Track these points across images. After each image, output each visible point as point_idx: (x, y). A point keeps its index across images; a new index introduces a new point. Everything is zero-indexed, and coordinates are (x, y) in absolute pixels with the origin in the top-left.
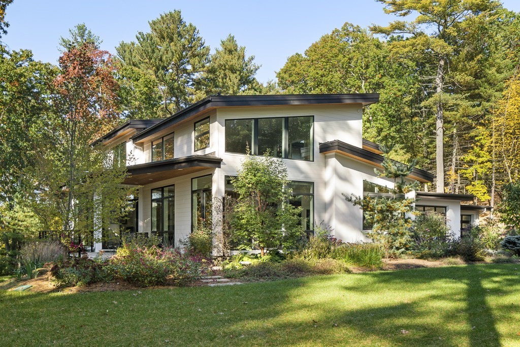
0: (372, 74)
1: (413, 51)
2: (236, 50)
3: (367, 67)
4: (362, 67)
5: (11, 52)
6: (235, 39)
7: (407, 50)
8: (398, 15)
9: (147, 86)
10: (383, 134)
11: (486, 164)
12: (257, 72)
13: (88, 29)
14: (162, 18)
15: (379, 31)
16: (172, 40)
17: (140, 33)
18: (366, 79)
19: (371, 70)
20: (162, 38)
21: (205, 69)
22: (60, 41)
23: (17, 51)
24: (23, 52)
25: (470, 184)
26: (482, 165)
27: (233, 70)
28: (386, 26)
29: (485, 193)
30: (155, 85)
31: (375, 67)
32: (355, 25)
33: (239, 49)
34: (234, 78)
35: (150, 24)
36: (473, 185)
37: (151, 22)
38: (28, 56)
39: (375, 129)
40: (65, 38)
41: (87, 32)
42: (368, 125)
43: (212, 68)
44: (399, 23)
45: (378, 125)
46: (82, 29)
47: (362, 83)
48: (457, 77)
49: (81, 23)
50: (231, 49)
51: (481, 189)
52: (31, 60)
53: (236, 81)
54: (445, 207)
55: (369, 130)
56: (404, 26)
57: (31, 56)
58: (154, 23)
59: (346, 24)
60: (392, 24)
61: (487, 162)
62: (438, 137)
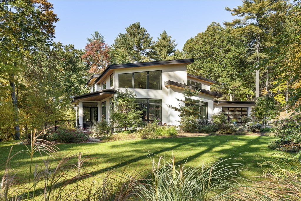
0: (225, 45)
1: (243, 33)
2: (166, 38)
3: (223, 41)
4: (220, 42)
5: (65, 46)
6: (166, 33)
7: (239, 33)
8: (238, 16)
9: (122, 57)
10: (230, 73)
11: (284, 86)
12: (176, 47)
13: (100, 34)
14: (131, 26)
15: (228, 25)
16: (135, 36)
17: (120, 34)
18: (222, 48)
19: (225, 43)
20: (131, 35)
21: (150, 47)
22: (87, 40)
23: (67, 45)
24: (70, 45)
25: (276, 96)
26: (282, 87)
27: (165, 47)
28: (231, 22)
29: (283, 100)
30: (126, 56)
31: (227, 42)
32: (217, 23)
33: (168, 37)
34: (165, 51)
35: (126, 29)
36: (277, 96)
37: (126, 28)
38: (72, 47)
39: (227, 72)
40: (89, 38)
41: (99, 35)
42: (223, 69)
43: (153, 47)
44: (237, 20)
45: (227, 69)
46: (97, 34)
47: (220, 50)
48: (266, 44)
49: (96, 31)
50: (164, 37)
51: (281, 98)
52: (73, 49)
53: (166, 52)
54: (247, 108)
55: (223, 72)
56: (240, 21)
57: (73, 47)
58: (128, 29)
59: (213, 23)
60: (233, 21)
61: (284, 85)
62: (256, 74)
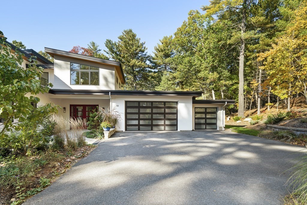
18: (203, 38)
62: (240, 61)
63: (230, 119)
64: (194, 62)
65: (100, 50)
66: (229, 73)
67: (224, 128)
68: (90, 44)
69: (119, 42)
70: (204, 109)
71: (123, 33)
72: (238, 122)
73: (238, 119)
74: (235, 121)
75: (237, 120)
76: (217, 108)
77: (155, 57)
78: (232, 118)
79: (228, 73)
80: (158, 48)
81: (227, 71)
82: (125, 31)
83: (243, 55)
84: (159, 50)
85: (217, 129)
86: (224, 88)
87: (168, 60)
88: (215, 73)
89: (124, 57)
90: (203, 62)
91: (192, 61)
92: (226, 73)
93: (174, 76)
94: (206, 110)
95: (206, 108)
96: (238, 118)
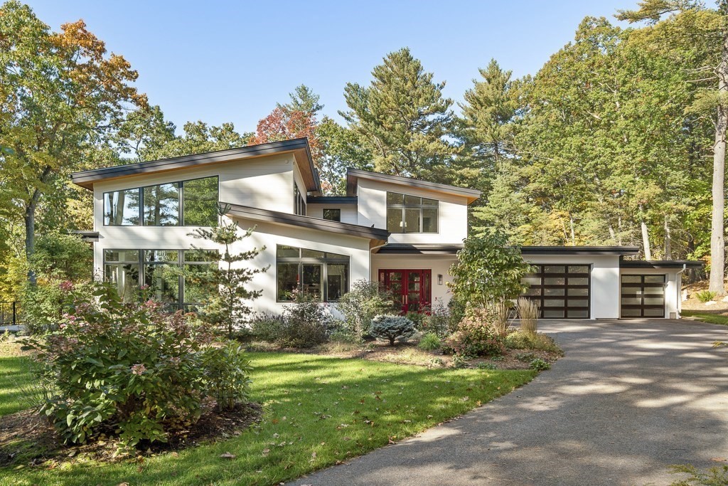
18: (618, 88)
23: (217, 127)
32: (598, 18)
38: (230, 129)
54: (589, 265)
62: (715, 156)
63: (688, 297)
64: (593, 150)
65: (321, 107)
66: (685, 179)
67: (680, 314)
68: (295, 94)
69: (374, 84)
70: (640, 277)
71: (385, 61)
72: (708, 303)
73: (708, 298)
74: (702, 302)
75: (707, 300)
76: (664, 275)
77: (470, 121)
78: (693, 294)
79: (683, 177)
80: (476, 95)
81: (681, 172)
82: (393, 57)
83: (723, 141)
84: (478, 100)
85: (666, 318)
86: (673, 217)
87: (504, 128)
88: (652, 183)
89: (392, 129)
90: (619, 150)
91: (589, 147)
92: (679, 178)
93: (524, 175)
94: (643, 279)
95: (643, 276)
96: (709, 296)
